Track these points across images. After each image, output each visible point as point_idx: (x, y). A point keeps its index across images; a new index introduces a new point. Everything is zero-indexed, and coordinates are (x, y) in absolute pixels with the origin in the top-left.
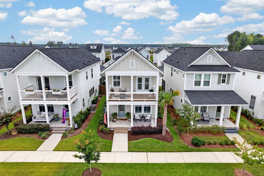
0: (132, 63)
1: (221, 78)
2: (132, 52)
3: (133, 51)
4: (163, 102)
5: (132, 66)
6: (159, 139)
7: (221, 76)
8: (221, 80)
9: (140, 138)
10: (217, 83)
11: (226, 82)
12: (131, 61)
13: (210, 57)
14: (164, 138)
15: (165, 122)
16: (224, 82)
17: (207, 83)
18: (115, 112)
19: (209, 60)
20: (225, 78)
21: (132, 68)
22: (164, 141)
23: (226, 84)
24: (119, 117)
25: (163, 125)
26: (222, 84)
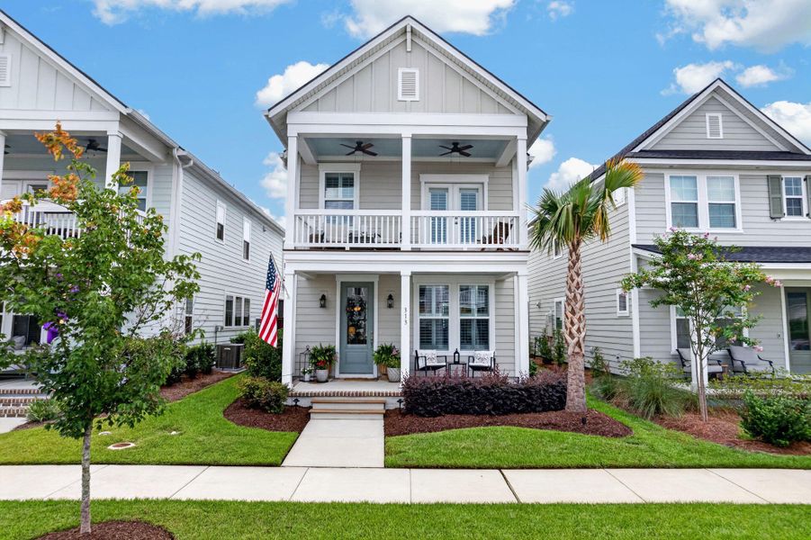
0: (408, 79)
1: (780, 193)
2: (409, 29)
3: (412, 27)
4: (565, 212)
5: (409, 91)
6: (555, 426)
7: (780, 185)
8: (780, 199)
9: (450, 428)
10: (767, 214)
11: (805, 211)
12: (400, 71)
13: (714, 120)
14: (584, 421)
15: (579, 331)
16: (799, 213)
17: (723, 214)
18: (325, 345)
19: (715, 132)
20: (798, 191)
21: (408, 99)
22: (587, 432)
23: (807, 219)
24: (340, 373)
25: (570, 351)
26: (787, 218)
